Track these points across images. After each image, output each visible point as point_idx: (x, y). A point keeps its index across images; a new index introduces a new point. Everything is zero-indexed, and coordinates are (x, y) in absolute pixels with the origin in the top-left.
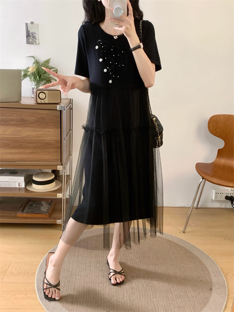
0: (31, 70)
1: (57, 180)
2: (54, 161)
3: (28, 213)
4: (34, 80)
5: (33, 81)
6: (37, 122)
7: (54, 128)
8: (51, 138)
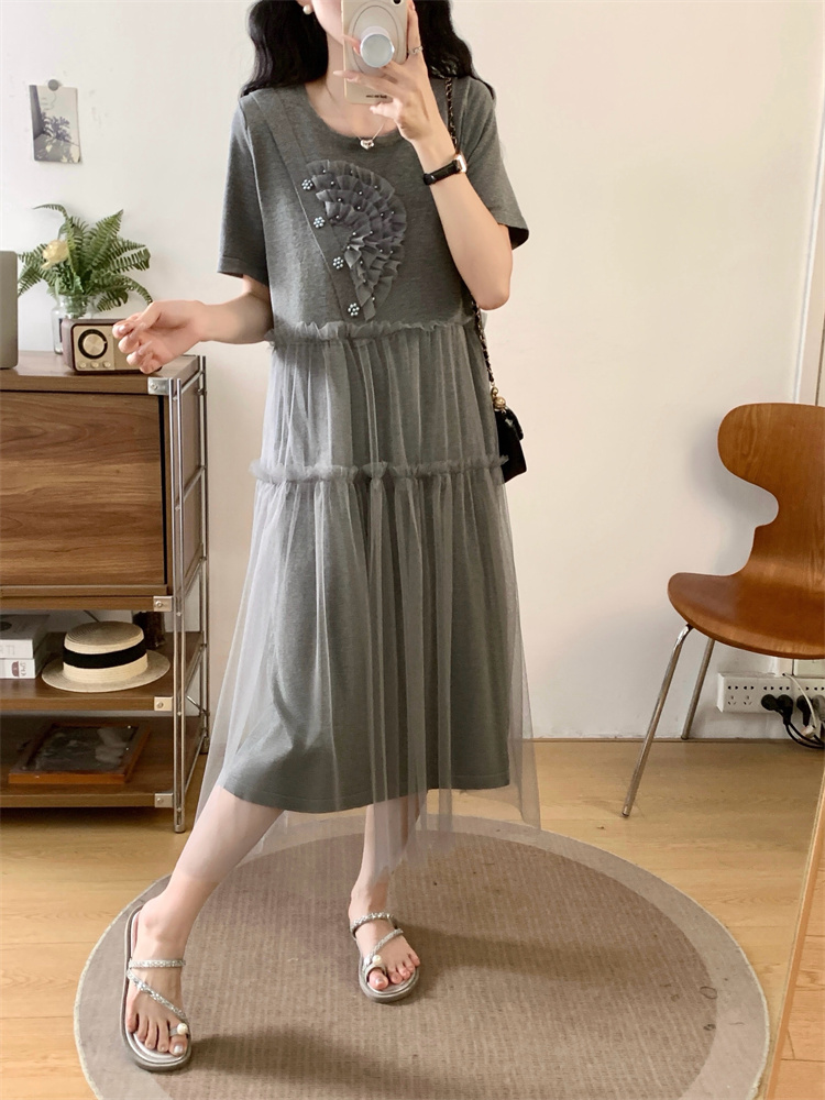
0: (53, 253)
1: (154, 649)
2: (141, 579)
3: (49, 772)
4: (65, 290)
5: (60, 293)
6: (74, 439)
7: (138, 461)
8: (128, 497)
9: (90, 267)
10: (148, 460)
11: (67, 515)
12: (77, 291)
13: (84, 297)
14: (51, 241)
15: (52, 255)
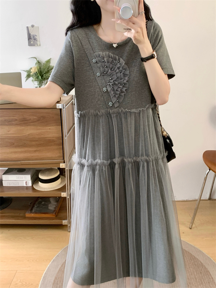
2: (57, 158)
3: (36, 213)
6: (38, 120)
7: (55, 126)
8: (53, 135)
9: (43, 73)
10: (58, 125)
11: (37, 141)
12: (40, 80)
13: (42, 81)
14: (33, 67)
15: (33, 71)
